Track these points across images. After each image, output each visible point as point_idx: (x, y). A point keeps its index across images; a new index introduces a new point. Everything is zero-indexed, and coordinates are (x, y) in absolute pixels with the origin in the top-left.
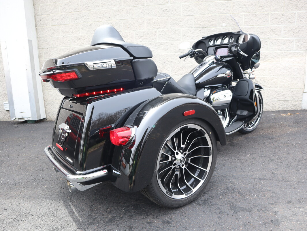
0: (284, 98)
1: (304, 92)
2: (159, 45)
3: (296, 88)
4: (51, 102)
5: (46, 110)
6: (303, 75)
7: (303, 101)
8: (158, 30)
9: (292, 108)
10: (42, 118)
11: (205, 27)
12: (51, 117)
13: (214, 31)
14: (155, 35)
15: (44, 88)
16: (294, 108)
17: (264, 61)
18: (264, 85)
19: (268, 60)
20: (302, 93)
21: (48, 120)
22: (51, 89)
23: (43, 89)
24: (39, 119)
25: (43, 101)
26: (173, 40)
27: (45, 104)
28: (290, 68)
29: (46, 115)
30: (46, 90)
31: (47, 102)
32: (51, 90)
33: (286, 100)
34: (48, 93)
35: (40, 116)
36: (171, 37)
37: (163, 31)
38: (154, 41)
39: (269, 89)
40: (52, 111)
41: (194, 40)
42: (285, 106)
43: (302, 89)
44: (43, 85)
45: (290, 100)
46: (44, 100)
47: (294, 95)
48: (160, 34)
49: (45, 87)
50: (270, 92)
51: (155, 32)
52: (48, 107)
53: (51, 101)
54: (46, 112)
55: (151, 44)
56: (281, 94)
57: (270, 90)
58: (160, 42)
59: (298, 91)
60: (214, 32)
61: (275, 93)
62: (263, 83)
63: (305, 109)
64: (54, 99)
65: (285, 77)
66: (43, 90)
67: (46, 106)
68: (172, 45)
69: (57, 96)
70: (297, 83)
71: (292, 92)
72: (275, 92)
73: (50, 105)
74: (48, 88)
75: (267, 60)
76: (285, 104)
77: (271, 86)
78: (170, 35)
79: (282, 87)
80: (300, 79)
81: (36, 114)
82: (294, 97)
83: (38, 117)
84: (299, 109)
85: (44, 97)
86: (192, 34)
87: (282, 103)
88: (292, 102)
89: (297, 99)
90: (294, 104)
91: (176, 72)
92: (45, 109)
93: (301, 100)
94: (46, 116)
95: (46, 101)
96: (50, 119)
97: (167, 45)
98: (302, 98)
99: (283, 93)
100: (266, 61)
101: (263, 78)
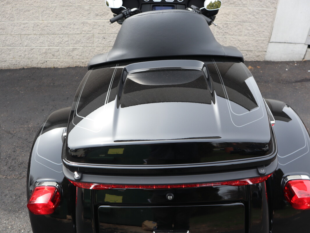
0: (247, 48)
1: (270, 41)
3: (261, 37)
6: (271, 22)
7: (267, 51)
9: (255, 58)
16: (257, 59)
17: (229, 3)
18: (226, 32)
19: (234, 2)
20: (267, 43)
28: (258, 14)
33: (249, 50)
39: (232, 36)
42: (248, 56)
43: (268, 38)
45: (253, 50)
47: (258, 45)
50: (232, 40)
56: (244, 43)
57: (232, 38)
59: (264, 40)
61: (238, 42)
62: (225, 30)
63: (268, 61)
65: (251, 23)
70: (264, 31)
71: (257, 41)
72: (239, 40)
75: (232, 2)
76: (247, 54)
77: (234, 34)
79: (246, 35)
80: (268, 27)
82: (259, 47)
84: (261, 60)
87: (245, 53)
88: (256, 52)
89: (261, 49)
90: (258, 54)
93: (265, 50)
98: (267, 48)
99: (246, 42)
100: (231, 4)
101: (226, 24)
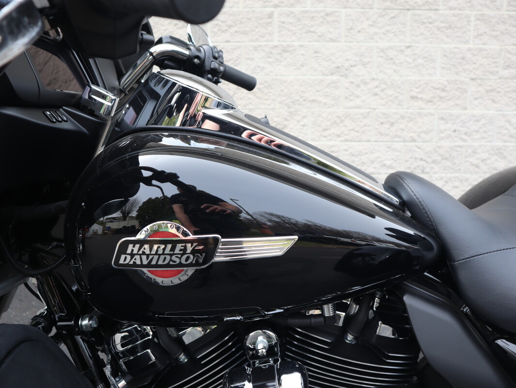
2: (280, 54)
8: (279, 9)
11: (408, 10)
13: (430, 20)
14: (270, 23)
26: (319, 41)
36: (314, 32)
37: (292, 13)
38: (265, 41)
41: (377, 42)
48: (283, 23)
51: (270, 16)
55: (256, 49)
58: (281, 45)
60: (430, 23)
68: (316, 53)
78: (312, 26)
86: (371, 25)
91: (325, 130)
97: (303, 55)
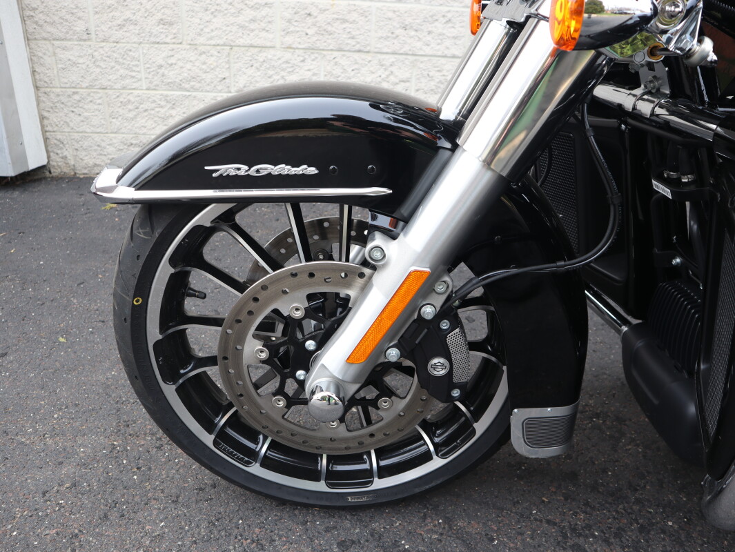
4: (69, 96)
5: (44, 132)
10: (32, 165)
12: (72, 163)
15: (31, 30)
21: (56, 172)
22: (68, 36)
23: (25, 31)
24: (21, 171)
25: (32, 89)
27: (42, 105)
29: (47, 151)
30: (45, 39)
31: (52, 96)
32: (70, 40)
34: (55, 54)
35: (23, 157)
40: (76, 136)
44: (28, 13)
46: (37, 88)
49: (36, 23)
52: (53, 118)
53: (70, 91)
54: (46, 139)
64: (84, 85)
66: (27, 39)
67: (46, 114)
69: (98, 70)
73: (66, 110)
74: (49, 28)
81: (7, 151)
83: (14, 163)
85: (34, 72)
92: (43, 126)
94: (49, 157)
95: (43, 90)
96: (66, 170)
